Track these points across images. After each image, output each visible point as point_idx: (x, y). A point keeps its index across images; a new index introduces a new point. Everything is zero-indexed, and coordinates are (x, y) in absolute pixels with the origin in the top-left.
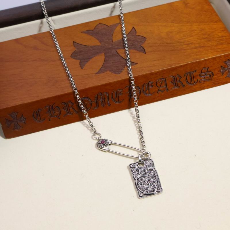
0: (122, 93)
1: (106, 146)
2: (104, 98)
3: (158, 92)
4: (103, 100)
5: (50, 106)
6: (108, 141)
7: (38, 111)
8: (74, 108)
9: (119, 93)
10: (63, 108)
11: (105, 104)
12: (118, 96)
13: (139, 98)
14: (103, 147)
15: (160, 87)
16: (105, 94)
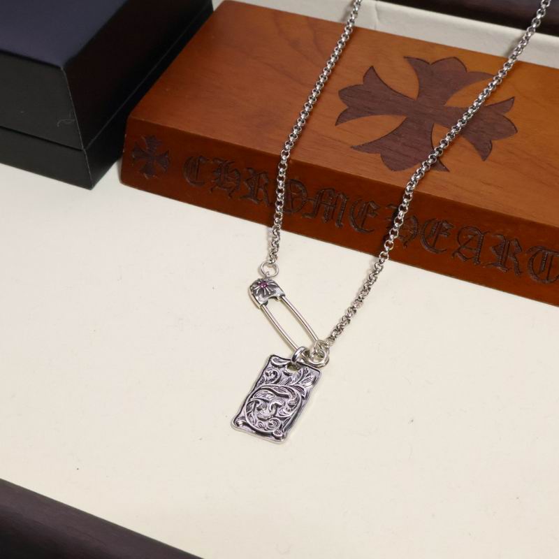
0: (377, 215)
1: (264, 296)
2: (336, 204)
3: (453, 255)
4: (332, 208)
5: (226, 161)
6: (277, 289)
7: (199, 161)
8: (266, 192)
9: (369, 211)
10: (248, 180)
11: (332, 218)
12: (366, 216)
13: (407, 244)
14: (258, 295)
15: (465, 245)
16: (341, 196)
